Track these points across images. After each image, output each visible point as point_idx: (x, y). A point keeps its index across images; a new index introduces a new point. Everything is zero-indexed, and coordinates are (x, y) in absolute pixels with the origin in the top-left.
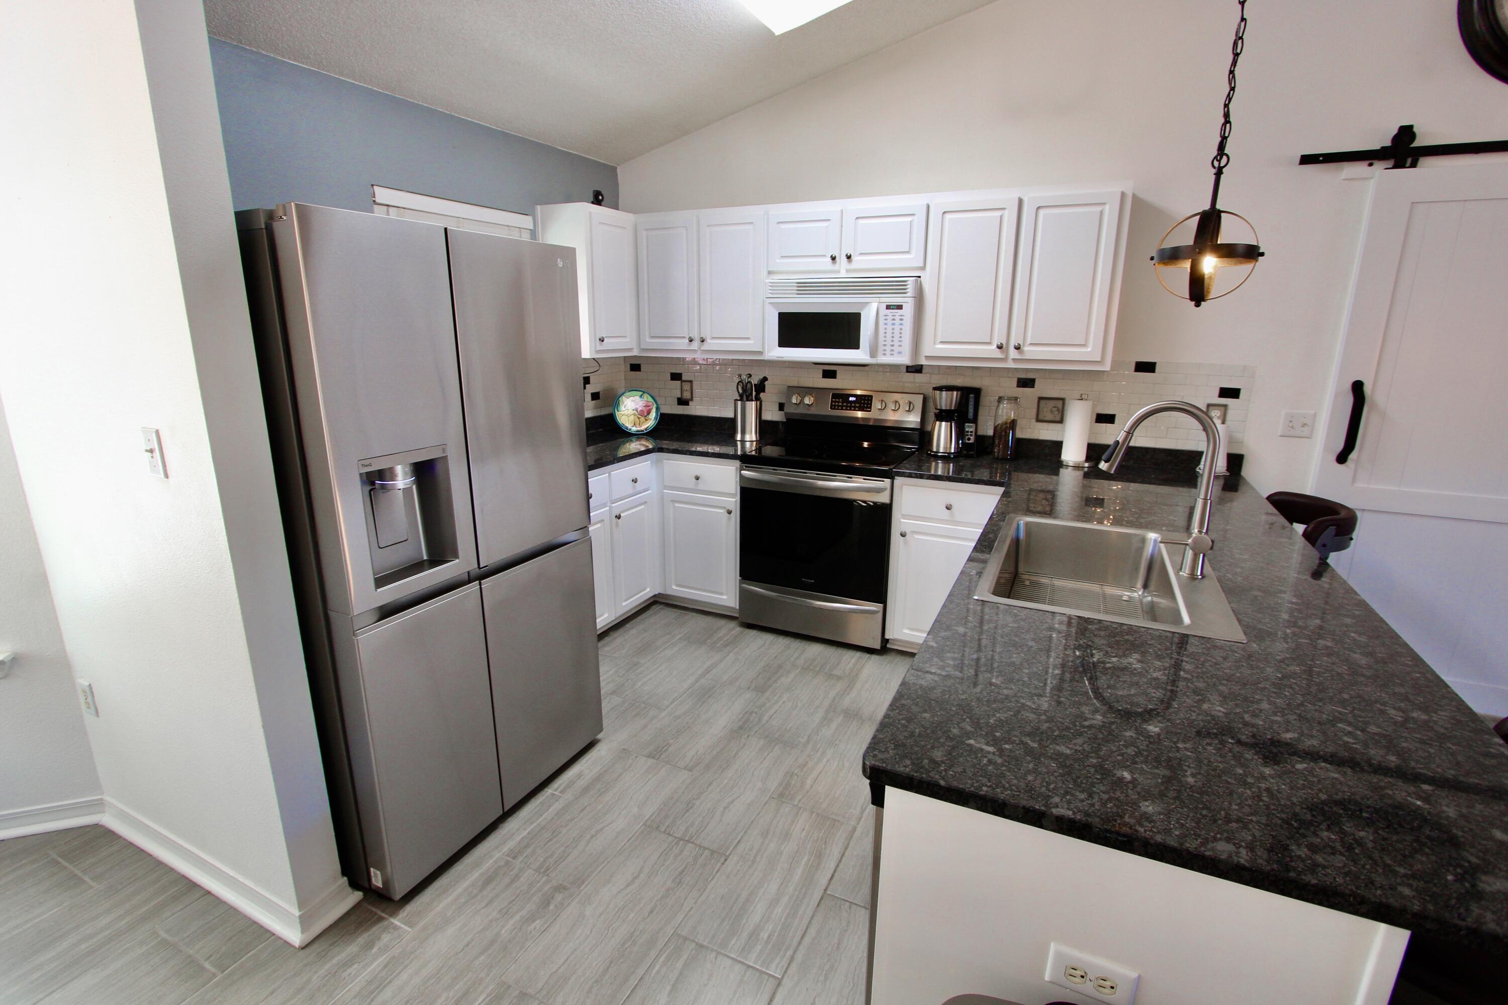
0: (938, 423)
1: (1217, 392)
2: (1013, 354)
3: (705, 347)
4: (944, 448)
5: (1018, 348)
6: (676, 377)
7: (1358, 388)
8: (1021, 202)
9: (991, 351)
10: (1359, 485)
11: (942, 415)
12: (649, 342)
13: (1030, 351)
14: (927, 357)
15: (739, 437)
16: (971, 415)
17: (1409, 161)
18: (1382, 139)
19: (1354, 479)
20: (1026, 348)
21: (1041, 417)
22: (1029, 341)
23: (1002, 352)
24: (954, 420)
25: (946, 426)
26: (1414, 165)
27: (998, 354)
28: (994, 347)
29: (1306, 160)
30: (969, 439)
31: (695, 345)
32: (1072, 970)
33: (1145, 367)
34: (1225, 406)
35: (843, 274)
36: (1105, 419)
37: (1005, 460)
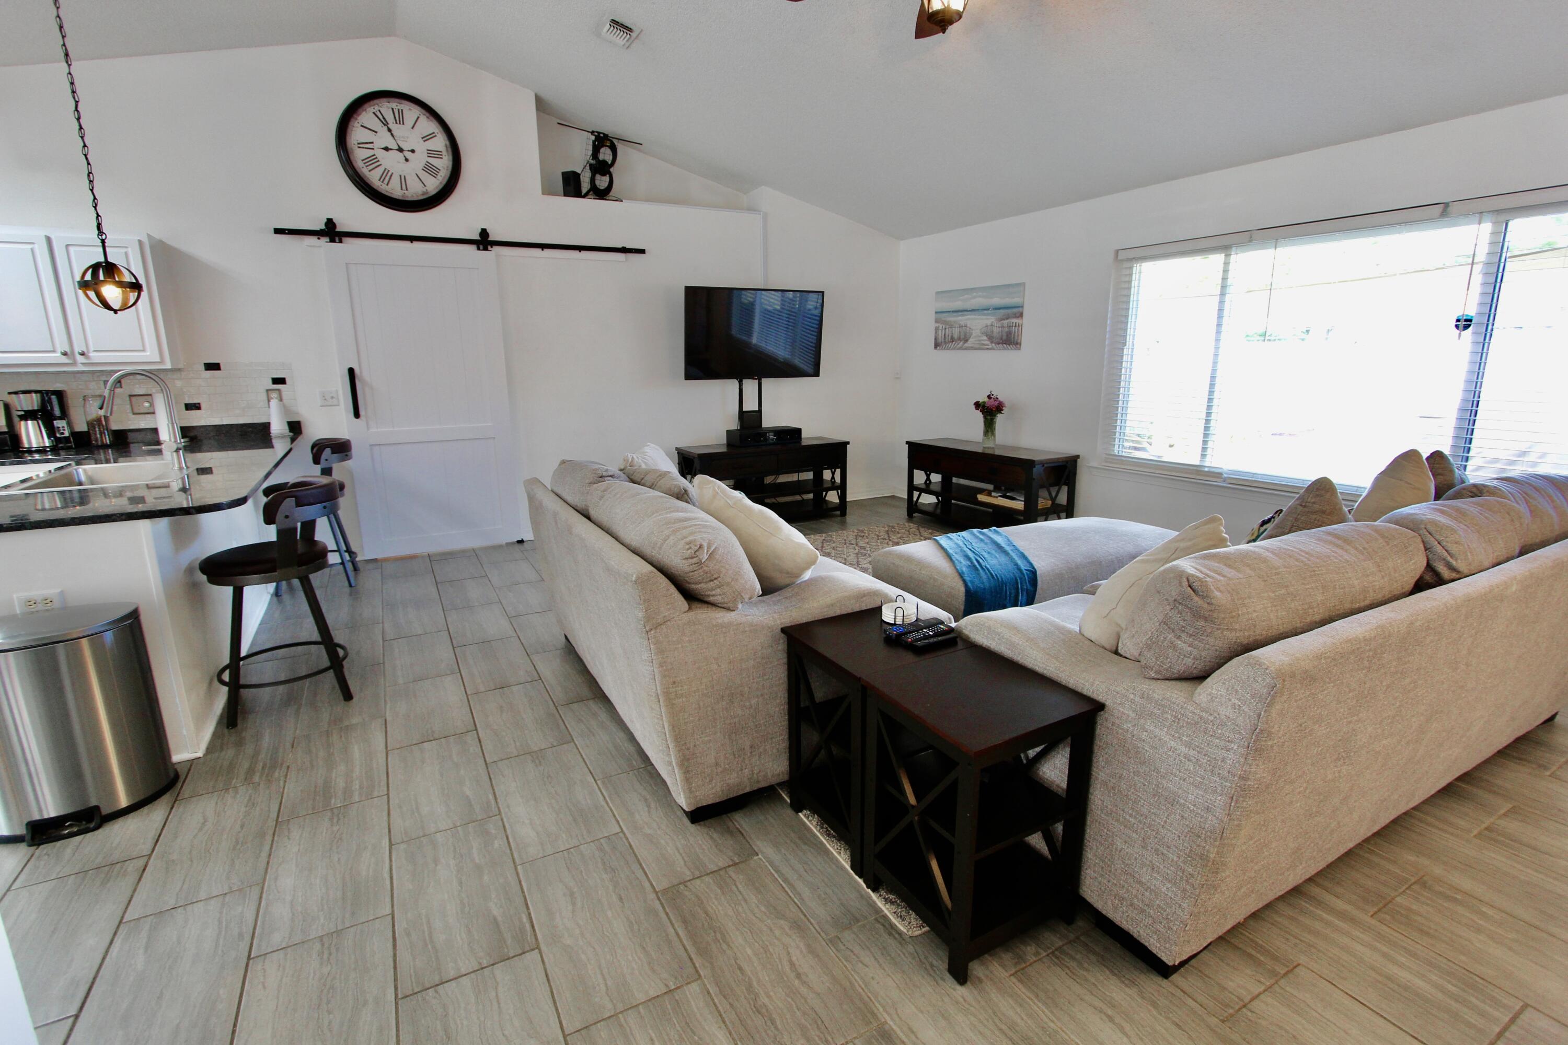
0: (23, 423)
1: (270, 381)
2: (80, 359)
4: (37, 443)
5: (83, 354)
7: (351, 372)
8: (48, 239)
9: (57, 357)
10: (373, 430)
11: (28, 415)
13: (95, 357)
16: (57, 412)
17: (337, 239)
18: (319, 224)
19: (368, 428)
20: (92, 354)
21: (136, 411)
22: (92, 348)
23: (69, 358)
24: (38, 418)
25: (33, 425)
26: (341, 242)
27: (65, 360)
28: (59, 354)
29: (278, 231)
30: (63, 434)
32: (30, 602)
33: (213, 367)
34: (279, 390)
36: (193, 407)
37: (105, 447)
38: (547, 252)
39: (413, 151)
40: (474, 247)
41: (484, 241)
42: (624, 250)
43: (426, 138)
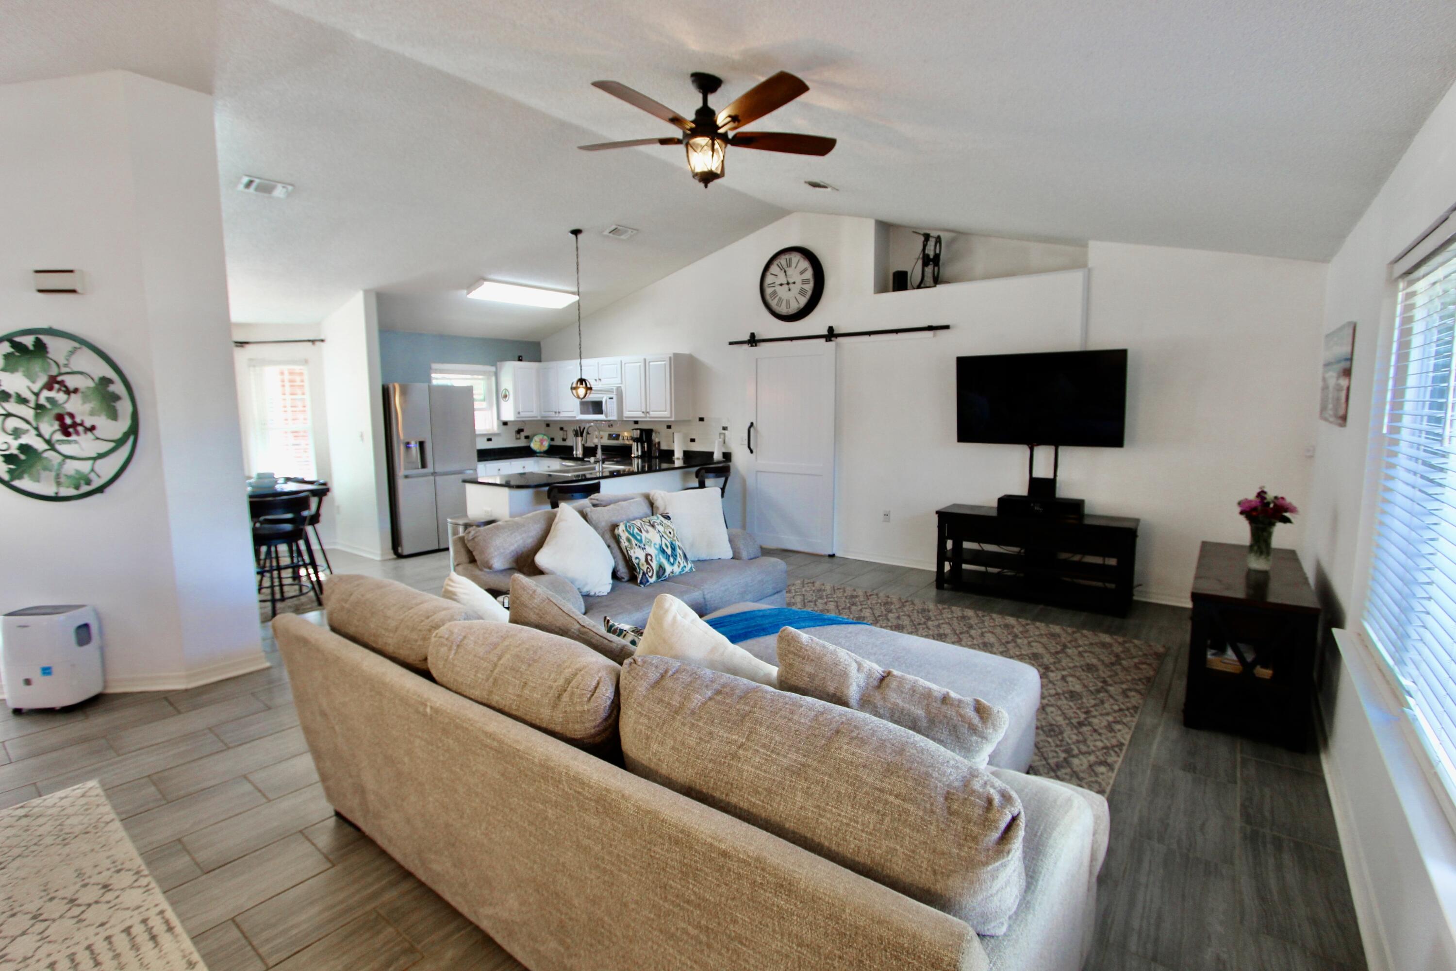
0: (634, 443)
1: (722, 428)
2: (647, 415)
3: (561, 415)
4: (636, 453)
5: (648, 413)
6: (562, 429)
7: (752, 425)
8: (645, 360)
11: (635, 440)
12: (544, 414)
13: (652, 414)
14: (626, 417)
15: (574, 452)
16: (647, 440)
17: (755, 344)
18: (747, 337)
20: (651, 413)
22: (651, 410)
24: (639, 442)
25: (636, 445)
26: (756, 346)
27: (643, 415)
28: (642, 413)
29: (731, 343)
30: (645, 450)
31: (557, 415)
33: (701, 419)
34: (724, 434)
35: (600, 386)
36: (693, 440)
37: (656, 458)
38: (873, 337)
39: (794, 283)
40: (823, 340)
41: (831, 335)
42: (930, 328)
43: (802, 273)
